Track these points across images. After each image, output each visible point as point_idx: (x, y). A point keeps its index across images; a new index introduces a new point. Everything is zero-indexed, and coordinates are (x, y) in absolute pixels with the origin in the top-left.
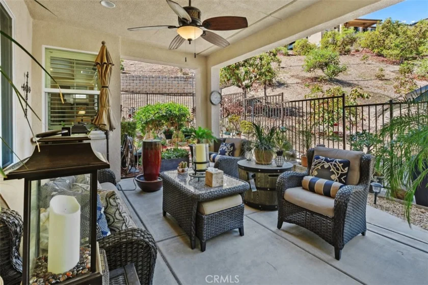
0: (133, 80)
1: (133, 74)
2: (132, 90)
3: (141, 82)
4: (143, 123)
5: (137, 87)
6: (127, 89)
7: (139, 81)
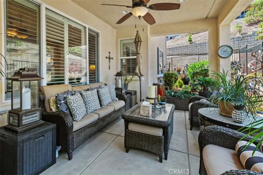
0: (196, 47)
1: (197, 42)
2: (195, 53)
3: (202, 47)
4: (191, 74)
5: (199, 51)
6: (192, 53)
7: (200, 47)
